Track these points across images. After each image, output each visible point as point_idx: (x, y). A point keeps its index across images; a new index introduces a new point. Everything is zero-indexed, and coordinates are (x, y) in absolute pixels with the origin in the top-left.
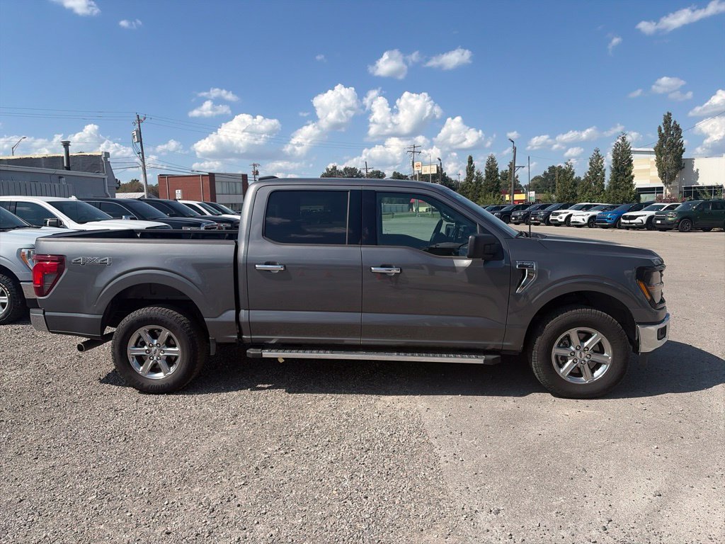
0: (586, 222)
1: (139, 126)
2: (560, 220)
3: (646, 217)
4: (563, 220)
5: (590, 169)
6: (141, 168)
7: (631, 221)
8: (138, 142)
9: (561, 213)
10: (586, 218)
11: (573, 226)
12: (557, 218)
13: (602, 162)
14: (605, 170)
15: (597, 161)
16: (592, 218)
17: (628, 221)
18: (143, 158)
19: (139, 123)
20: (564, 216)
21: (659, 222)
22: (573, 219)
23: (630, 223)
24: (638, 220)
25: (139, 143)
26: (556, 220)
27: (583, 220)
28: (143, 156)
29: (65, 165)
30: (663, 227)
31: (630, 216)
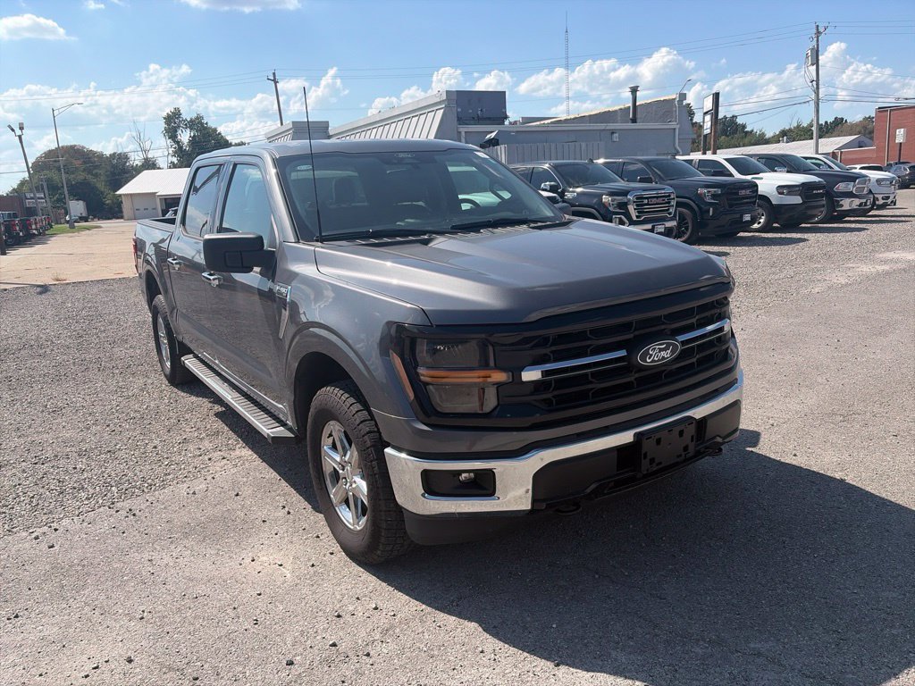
1: (818, 41)
6: (812, 104)
8: (812, 64)
18: (818, 88)
19: (818, 37)
25: (815, 67)
28: (818, 85)
29: (631, 116)
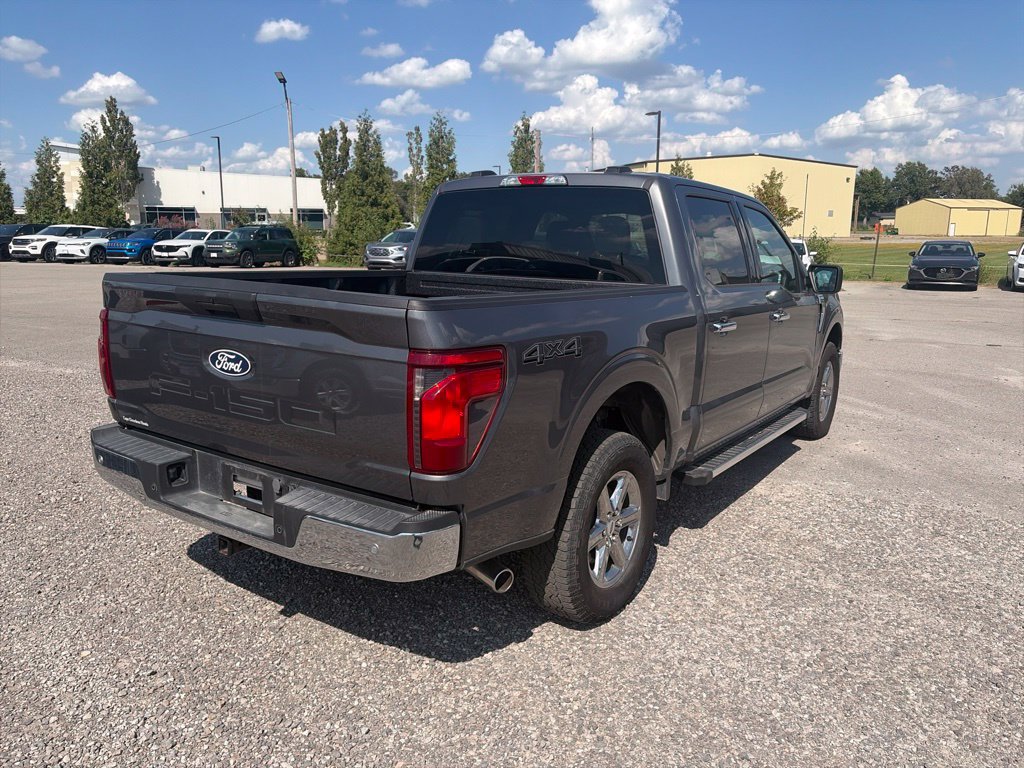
0: (87, 254)
2: (32, 252)
3: (192, 248)
4: (38, 252)
5: (38, 170)
7: (171, 254)
9: (33, 240)
10: (87, 249)
11: (59, 261)
12: (27, 248)
13: (57, 161)
14: (63, 174)
15: (48, 160)
16: (96, 248)
17: (165, 254)
20: (40, 245)
21: (214, 255)
22: (59, 250)
23: (169, 257)
24: (180, 253)
26: (26, 252)
27: (82, 251)
30: (219, 261)
31: (168, 246)
